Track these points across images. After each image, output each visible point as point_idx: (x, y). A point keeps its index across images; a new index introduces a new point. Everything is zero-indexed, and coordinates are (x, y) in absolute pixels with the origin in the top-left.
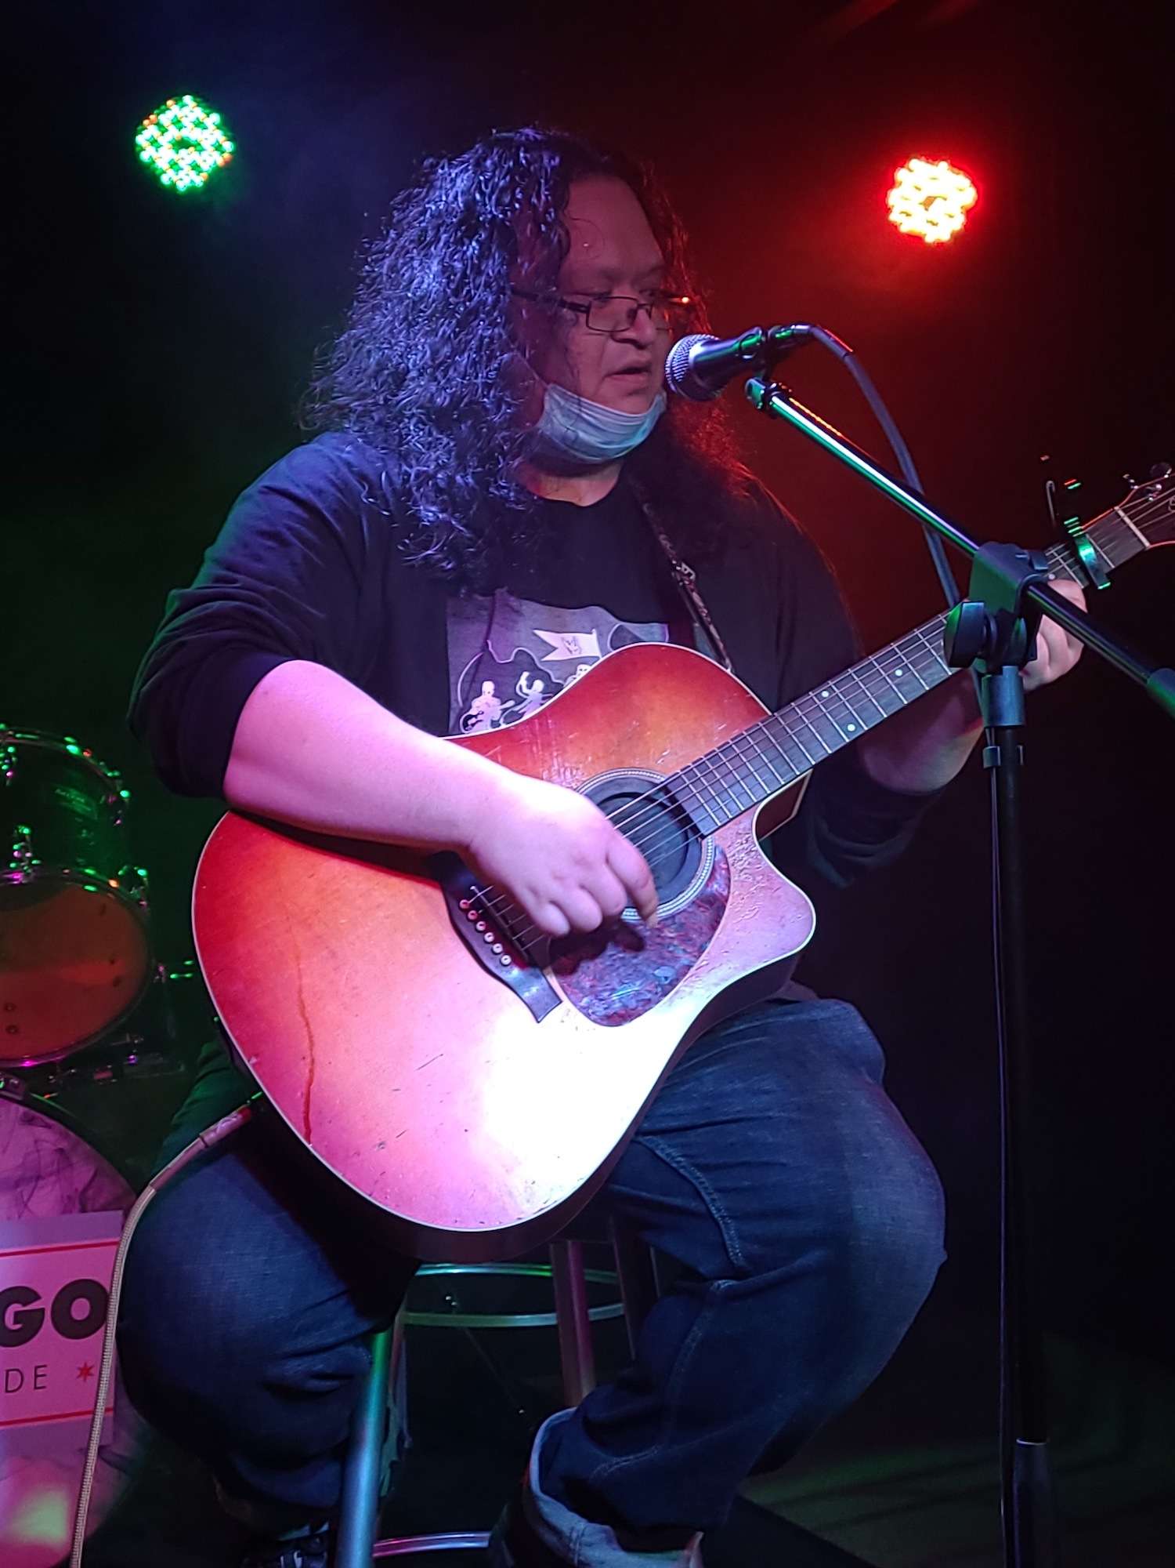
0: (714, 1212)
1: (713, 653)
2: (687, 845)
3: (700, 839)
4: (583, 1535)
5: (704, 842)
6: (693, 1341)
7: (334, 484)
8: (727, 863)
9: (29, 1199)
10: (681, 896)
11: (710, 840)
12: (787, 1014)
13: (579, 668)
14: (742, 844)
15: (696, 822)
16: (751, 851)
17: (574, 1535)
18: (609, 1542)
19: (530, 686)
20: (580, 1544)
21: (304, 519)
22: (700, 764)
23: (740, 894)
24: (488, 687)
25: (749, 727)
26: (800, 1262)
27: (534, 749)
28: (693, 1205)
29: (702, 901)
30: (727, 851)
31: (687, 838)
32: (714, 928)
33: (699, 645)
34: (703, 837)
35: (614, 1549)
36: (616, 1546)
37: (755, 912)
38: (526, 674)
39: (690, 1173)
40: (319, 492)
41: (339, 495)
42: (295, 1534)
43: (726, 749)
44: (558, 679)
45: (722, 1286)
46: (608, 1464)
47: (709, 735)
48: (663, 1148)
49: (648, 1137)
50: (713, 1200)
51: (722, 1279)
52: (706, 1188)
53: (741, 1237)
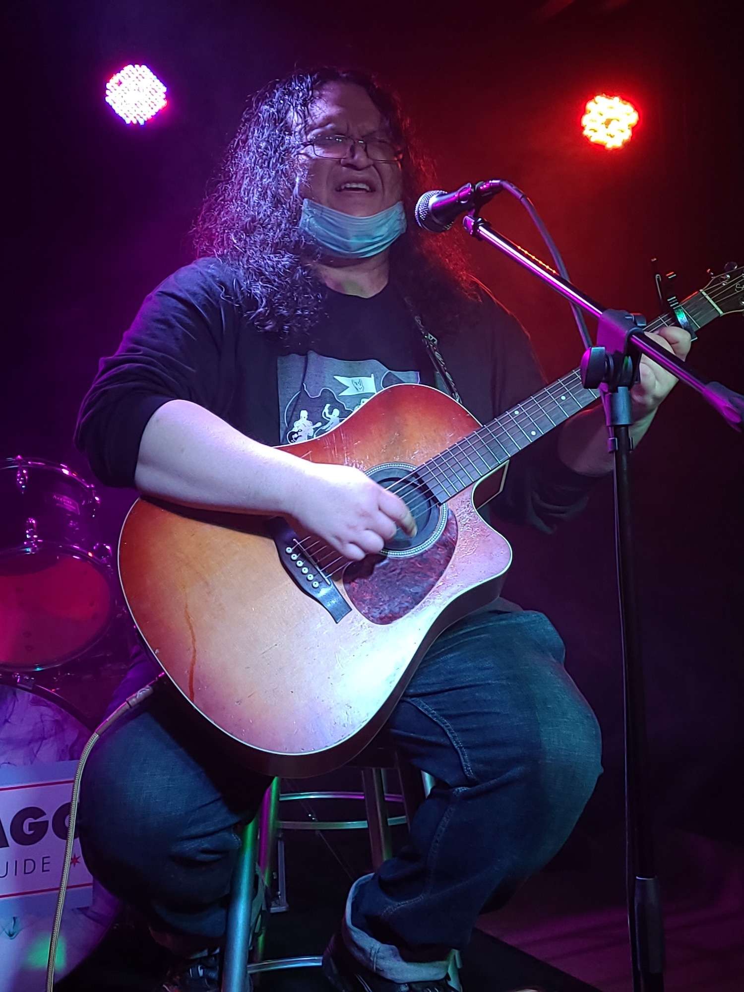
0: (455, 744)
1: (447, 390)
2: (431, 509)
3: (438, 506)
4: (378, 952)
5: (441, 508)
7: (203, 289)
8: (456, 521)
9: (37, 752)
10: (426, 542)
11: (445, 506)
12: (502, 620)
13: (362, 401)
14: (465, 508)
15: (435, 495)
16: (471, 512)
17: (373, 952)
18: (395, 956)
19: (331, 413)
20: (377, 958)
21: (184, 311)
22: (438, 459)
23: (464, 540)
24: (304, 414)
25: (469, 434)
26: (510, 774)
27: (333, 452)
28: (442, 740)
29: (440, 544)
30: (455, 513)
31: (430, 506)
32: (448, 562)
33: (439, 386)
34: (440, 504)
35: (399, 961)
36: (399, 958)
37: (474, 550)
38: (328, 405)
39: (440, 720)
40: (194, 294)
41: (207, 296)
42: (198, 956)
43: (454, 449)
44: (348, 408)
45: (460, 791)
46: (393, 907)
47: (443, 441)
48: (423, 705)
49: (413, 699)
50: (454, 737)
51: (460, 786)
52: (449, 730)
53: (472, 761)
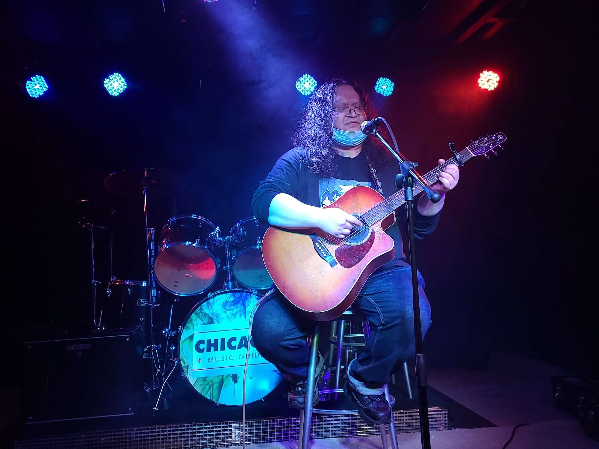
0: (379, 312)
3: (368, 228)
4: (357, 384)
6: (375, 340)
7: (295, 157)
8: (374, 233)
10: (365, 239)
11: (371, 228)
14: (378, 228)
15: (367, 224)
17: (355, 384)
18: (363, 386)
19: (336, 197)
20: (357, 386)
22: (369, 211)
23: (377, 239)
24: (327, 198)
25: (380, 202)
26: (396, 322)
28: (375, 310)
29: (369, 240)
30: (374, 230)
32: (371, 247)
37: (380, 242)
38: (335, 195)
39: (374, 303)
40: (292, 159)
41: (296, 160)
42: (300, 384)
43: (375, 208)
45: (380, 328)
46: (361, 368)
47: (371, 205)
48: (369, 298)
49: (366, 296)
50: (378, 309)
51: (379, 326)
52: (377, 307)
53: (384, 317)
